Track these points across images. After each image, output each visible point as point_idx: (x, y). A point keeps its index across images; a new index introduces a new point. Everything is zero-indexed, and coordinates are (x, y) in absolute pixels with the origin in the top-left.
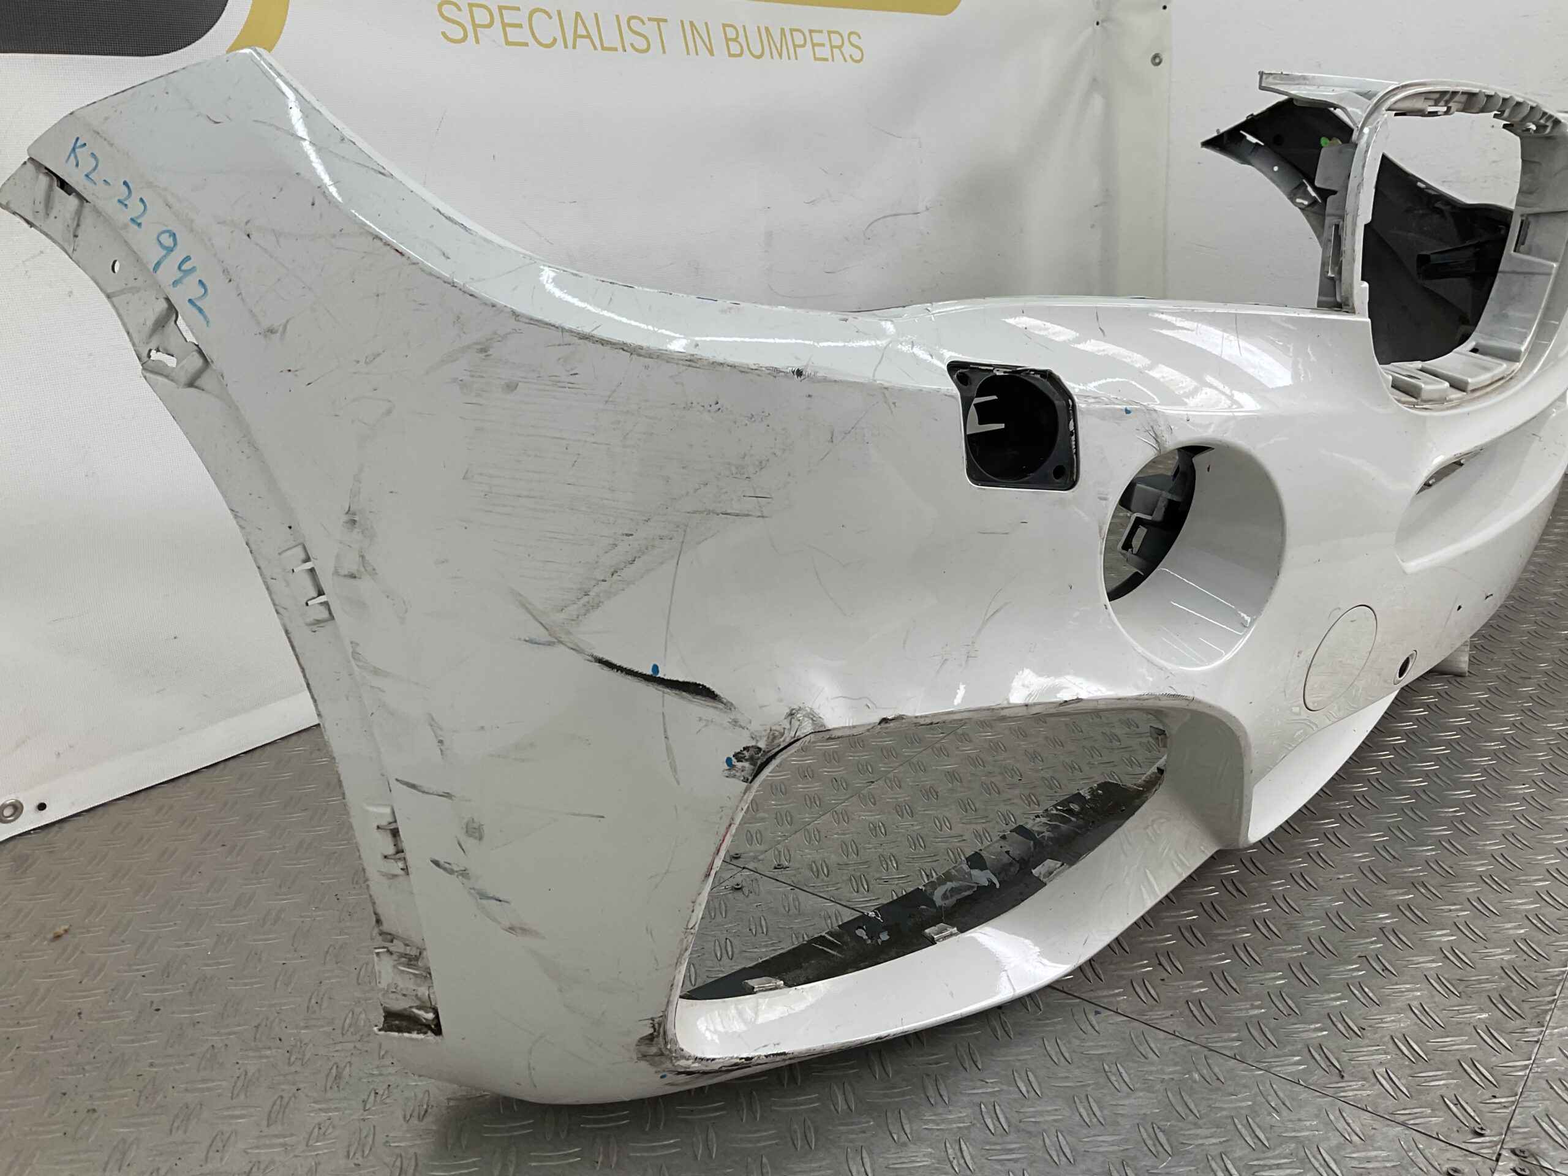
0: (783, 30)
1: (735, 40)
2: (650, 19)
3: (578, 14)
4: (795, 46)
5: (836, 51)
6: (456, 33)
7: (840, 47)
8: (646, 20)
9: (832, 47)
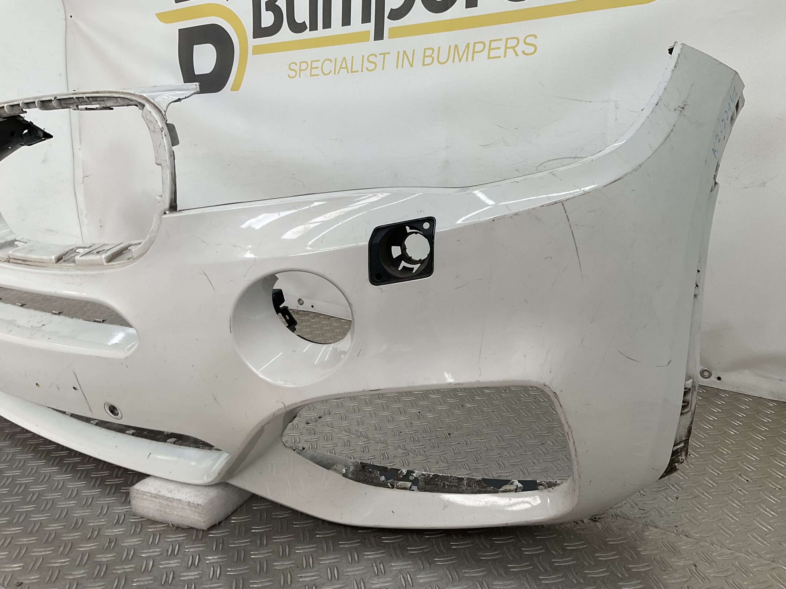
0: (468, 45)
1: (430, 56)
2: (380, 54)
3: (344, 58)
4: (474, 52)
5: (510, 52)
6: (292, 74)
7: (513, 48)
8: (378, 55)
9: (506, 48)
